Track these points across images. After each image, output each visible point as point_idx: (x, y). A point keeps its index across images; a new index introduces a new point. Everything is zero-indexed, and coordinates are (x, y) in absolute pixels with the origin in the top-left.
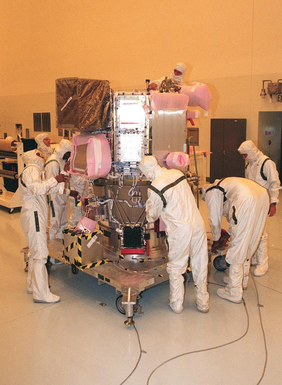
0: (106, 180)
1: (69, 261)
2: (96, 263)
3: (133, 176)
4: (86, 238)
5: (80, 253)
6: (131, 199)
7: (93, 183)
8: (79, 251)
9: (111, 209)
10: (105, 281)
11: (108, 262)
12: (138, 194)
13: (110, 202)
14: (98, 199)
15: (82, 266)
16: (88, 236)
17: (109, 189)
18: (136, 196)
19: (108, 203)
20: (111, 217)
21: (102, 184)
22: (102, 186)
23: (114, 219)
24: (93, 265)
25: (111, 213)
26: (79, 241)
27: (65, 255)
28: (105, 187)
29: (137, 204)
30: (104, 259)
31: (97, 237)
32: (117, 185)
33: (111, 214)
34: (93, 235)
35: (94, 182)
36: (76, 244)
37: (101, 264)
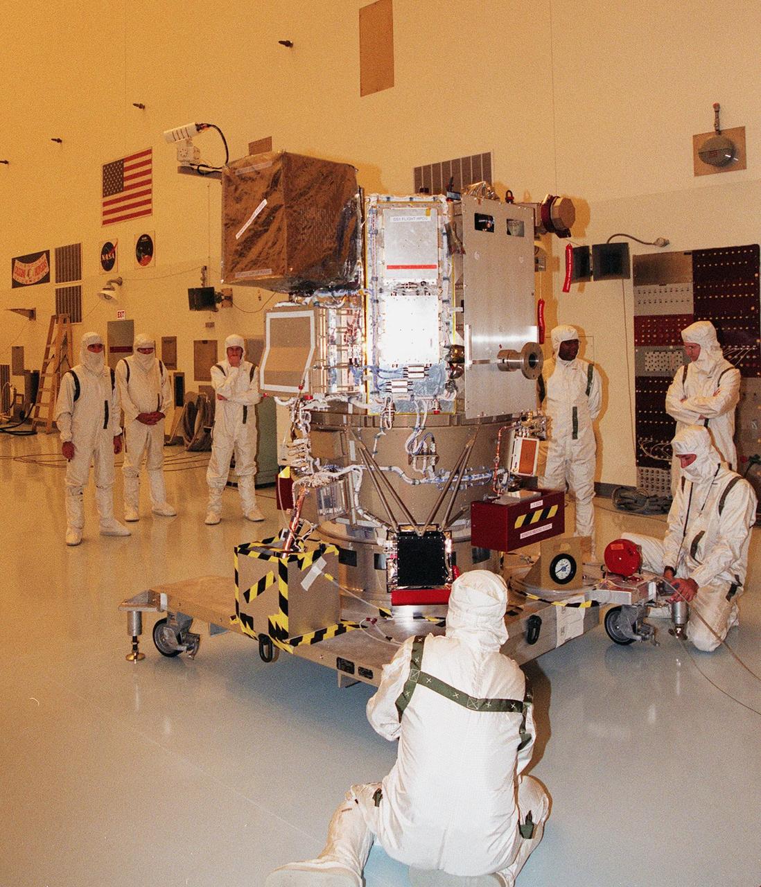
0: (345, 417)
1: (252, 628)
2: (325, 631)
3: (415, 402)
4: (300, 563)
5: (284, 604)
6: (410, 464)
7: (309, 426)
8: (281, 597)
9: (357, 489)
10: (356, 676)
11: (354, 629)
12: (428, 449)
13: (356, 474)
14: (319, 468)
15: (289, 640)
16: (303, 559)
17: (351, 440)
18: (423, 454)
19: (349, 474)
20: (356, 511)
21: (336, 427)
22: (335, 431)
23: (365, 516)
24: (318, 637)
25: (355, 500)
26: (283, 572)
27: (240, 611)
28: (341, 434)
29: (426, 475)
30: (342, 620)
31: (325, 563)
32: (374, 426)
33: (357, 504)
34: (315, 558)
35: (310, 423)
36: (275, 580)
37: (337, 633)
